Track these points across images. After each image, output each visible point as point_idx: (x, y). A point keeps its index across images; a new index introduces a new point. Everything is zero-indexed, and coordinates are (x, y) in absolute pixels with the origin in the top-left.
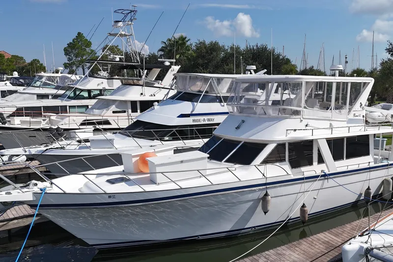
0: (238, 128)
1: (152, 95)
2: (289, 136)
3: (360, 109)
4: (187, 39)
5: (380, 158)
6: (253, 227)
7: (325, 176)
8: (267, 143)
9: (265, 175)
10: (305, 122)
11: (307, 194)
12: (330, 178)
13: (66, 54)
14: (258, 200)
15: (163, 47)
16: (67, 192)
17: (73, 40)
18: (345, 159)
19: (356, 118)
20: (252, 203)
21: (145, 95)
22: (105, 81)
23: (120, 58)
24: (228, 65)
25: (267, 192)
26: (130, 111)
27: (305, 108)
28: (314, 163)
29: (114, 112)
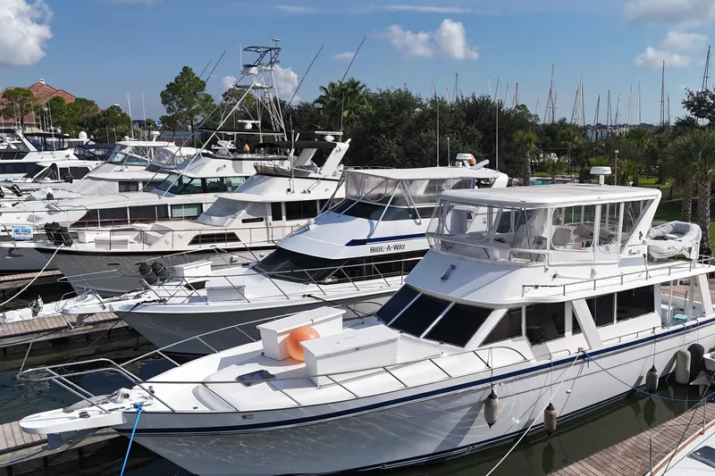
0: (444, 278)
1: (305, 192)
2: (526, 295)
3: (639, 242)
4: (360, 85)
5: (671, 308)
6: (471, 445)
7: (585, 357)
8: (492, 307)
9: (490, 365)
10: (552, 271)
11: (556, 388)
12: (592, 360)
13: (164, 102)
14: (479, 404)
15: (321, 96)
16: (177, 409)
17: (176, 80)
18: (615, 321)
19: (634, 256)
20: (469, 408)
21: (294, 192)
22: (229, 163)
23: (253, 124)
24: (426, 131)
25: (492, 391)
26: (270, 218)
27: (552, 248)
28: (566, 334)
29: (244, 221)
